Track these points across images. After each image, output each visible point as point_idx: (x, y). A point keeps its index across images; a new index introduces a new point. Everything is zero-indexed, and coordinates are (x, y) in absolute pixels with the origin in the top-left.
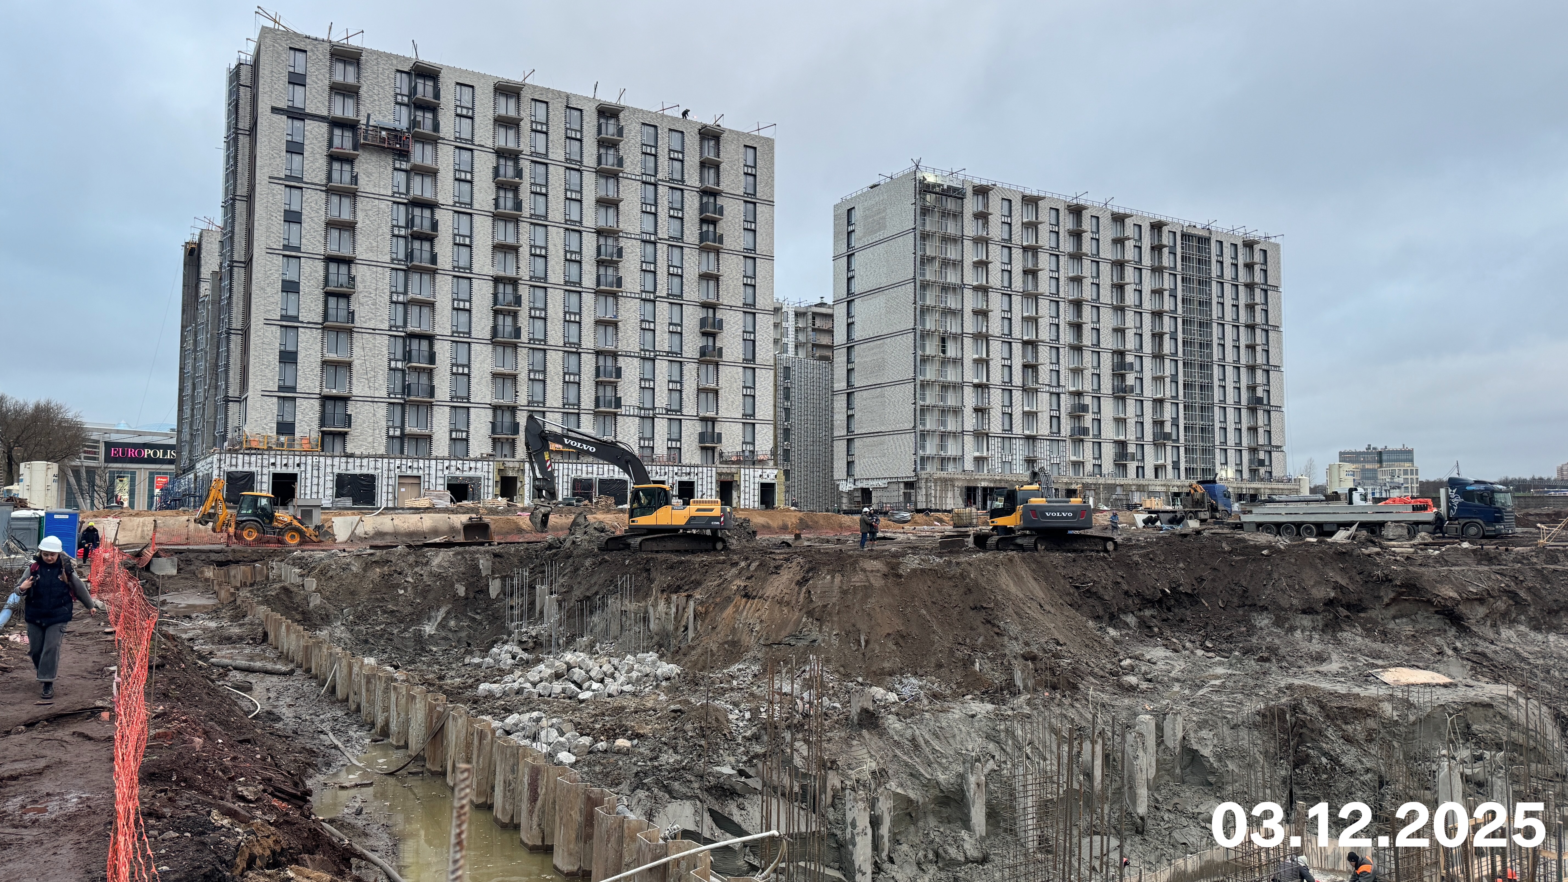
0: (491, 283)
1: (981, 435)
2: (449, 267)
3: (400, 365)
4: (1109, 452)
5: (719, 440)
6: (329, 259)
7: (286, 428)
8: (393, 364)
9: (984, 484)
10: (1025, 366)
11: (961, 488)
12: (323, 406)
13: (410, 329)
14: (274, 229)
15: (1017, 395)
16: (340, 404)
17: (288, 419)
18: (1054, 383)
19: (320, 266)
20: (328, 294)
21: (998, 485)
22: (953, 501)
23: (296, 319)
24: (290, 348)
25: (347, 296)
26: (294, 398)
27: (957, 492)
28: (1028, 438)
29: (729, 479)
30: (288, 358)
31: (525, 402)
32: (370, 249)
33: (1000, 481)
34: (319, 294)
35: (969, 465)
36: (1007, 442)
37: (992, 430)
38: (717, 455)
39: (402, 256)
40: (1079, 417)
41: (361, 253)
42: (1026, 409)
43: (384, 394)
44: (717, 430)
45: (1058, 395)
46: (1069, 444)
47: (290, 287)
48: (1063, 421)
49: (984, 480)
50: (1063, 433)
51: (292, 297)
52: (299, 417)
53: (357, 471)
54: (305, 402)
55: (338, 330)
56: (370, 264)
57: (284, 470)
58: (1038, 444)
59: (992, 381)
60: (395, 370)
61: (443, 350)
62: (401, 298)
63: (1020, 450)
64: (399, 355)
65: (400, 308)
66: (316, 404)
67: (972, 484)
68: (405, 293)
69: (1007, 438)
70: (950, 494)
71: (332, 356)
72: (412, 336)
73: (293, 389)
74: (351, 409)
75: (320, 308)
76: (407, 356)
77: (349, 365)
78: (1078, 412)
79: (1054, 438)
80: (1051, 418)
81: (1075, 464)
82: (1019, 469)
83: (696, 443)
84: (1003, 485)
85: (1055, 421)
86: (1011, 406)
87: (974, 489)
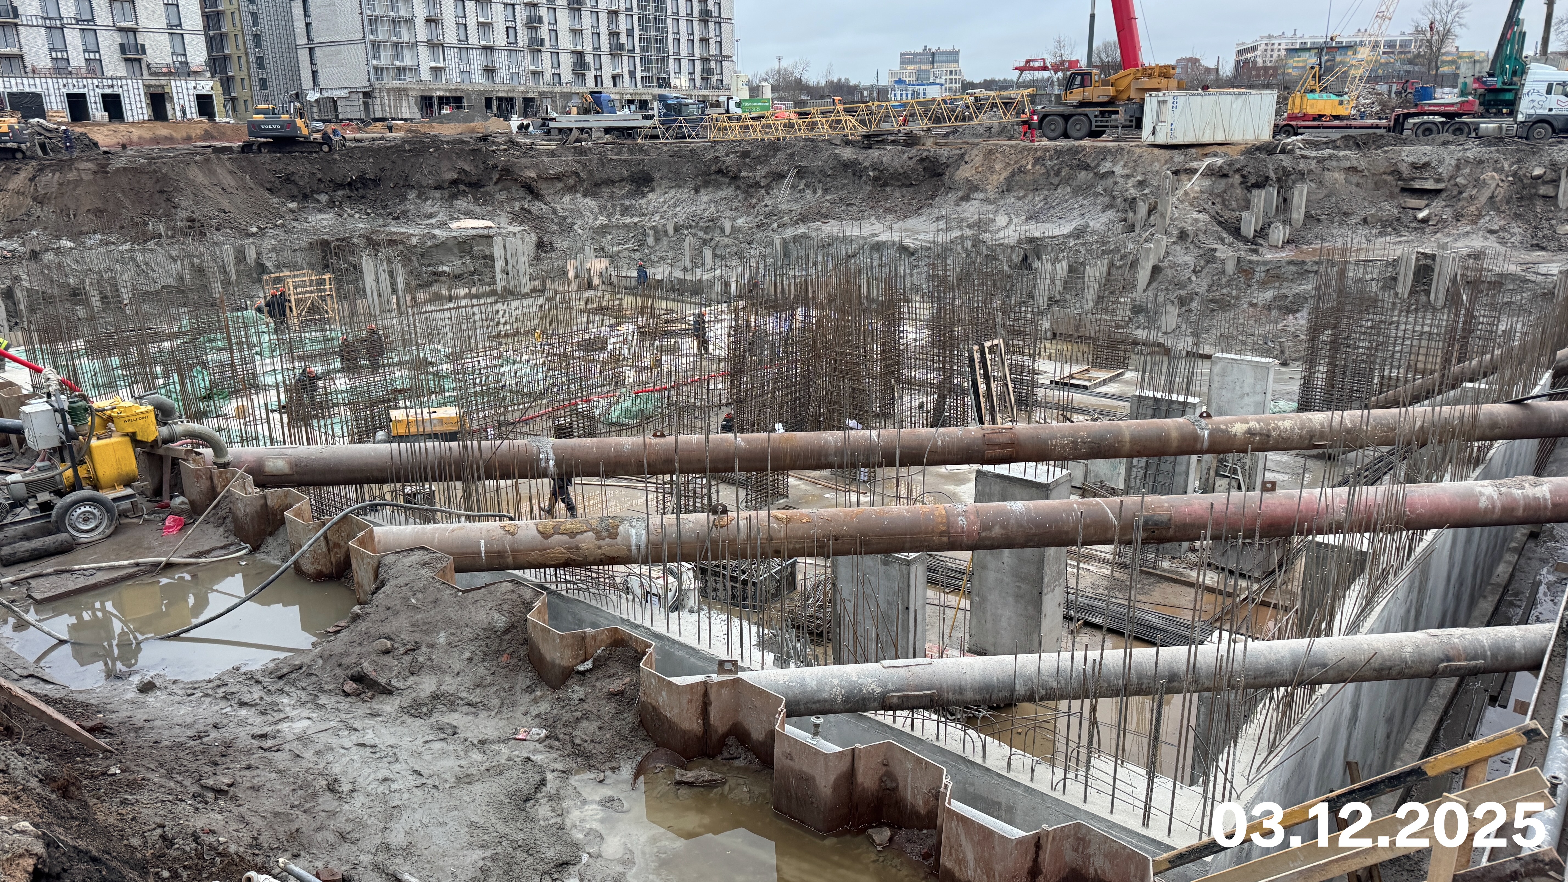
1: (435, 46)
4: (567, 62)
5: (144, 52)
9: (438, 93)
11: (416, 97)
15: (470, 6)
21: (454, 94)
22: (409, 110)
27: (412, 101)
28: (485, 48)
29: (159, 91)
33: (456, 90)
35: (425, 75)
36: (464, 52)
37: (447, 40)
38: (144, 66)
40: (536, 28)
42: (481, 19)
44: (140, 42)
45: (513, 5)
46: (528, 55)
48: (519, 32)
49: (439, 89)
50: (520, 44)
58: (496, 54)
63: (477, 61)
67: (427, 94)
69: (463, 48)
70: (404, 104)
78: (534, 23)
79: (512, 49)
80: (507, 28)
81: (534, 73)
82: (478, 78)
83: (117, 55)
84: (459, 94)
85: (511, 32)
86: (465, 16)
87: (430, 98)
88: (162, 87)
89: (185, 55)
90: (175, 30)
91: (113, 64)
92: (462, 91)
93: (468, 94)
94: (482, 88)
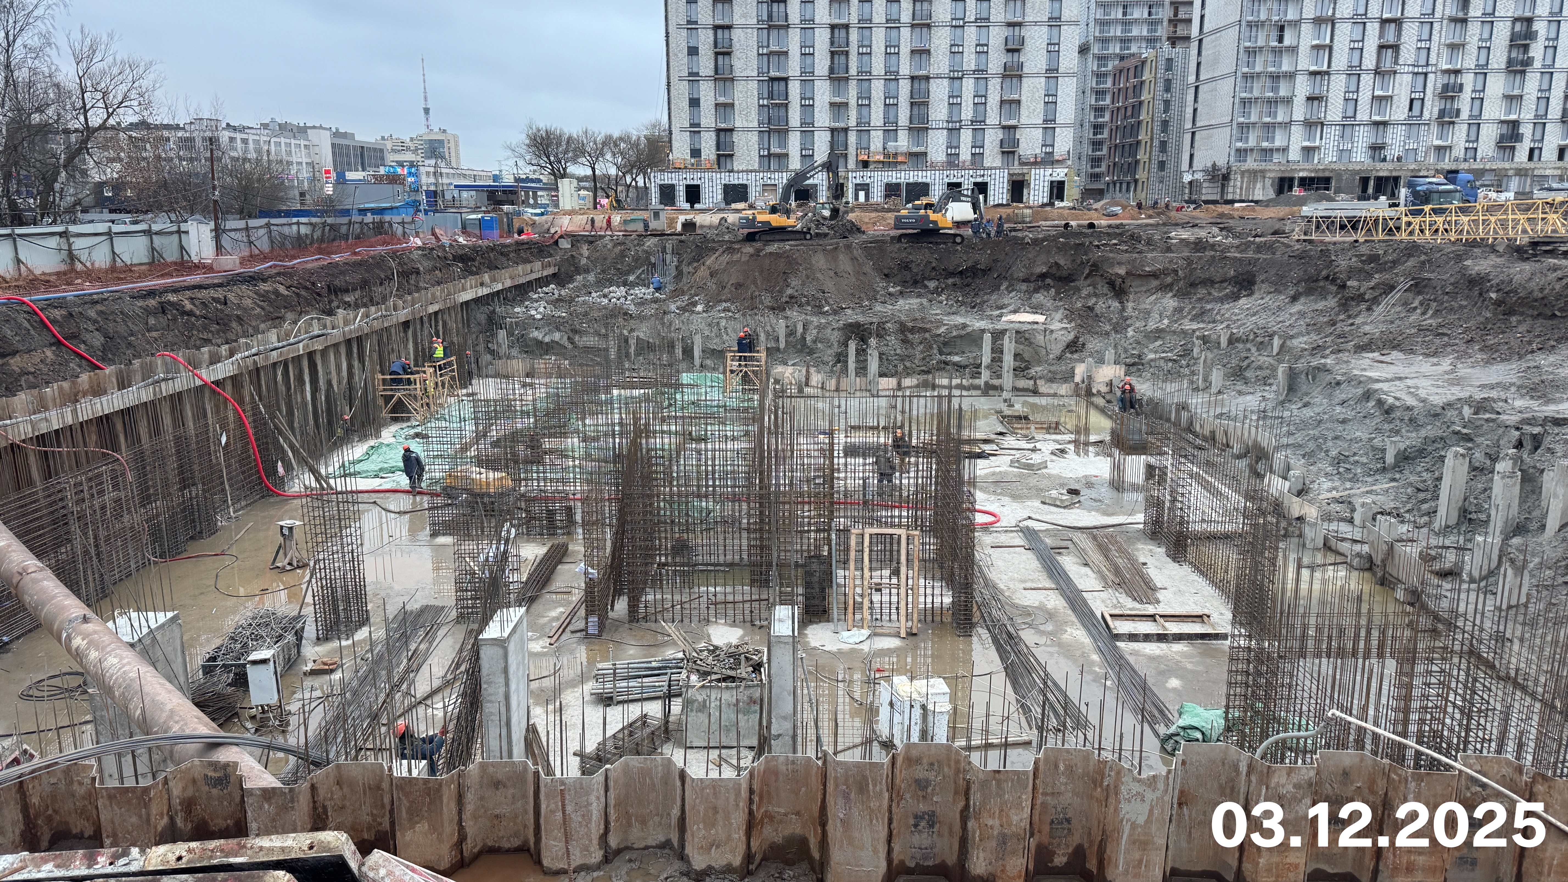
0: (829, 30)
1: (1313, 125)
2: (797, 21)
3: (765, 102)
4: (1489, 134)
5: (1019, 146)
6: (716, 28)
7: (696, 153)
8: (761, 102)
9: (1301, 174)
10: (1381, 47)
12: (718, 136)
13: (773, 74)
14: (680, 10)
15: (1367, 80)
16: (728, 134)
17: (697, 147)
18: (1422, 62)
19: (711, 33)
20: (717, 54)
21: (1321, 175)
22: (1263, 191)
23: (697, 74)
24: (695, 96)
25: (729, 54)
26: (699, 132)
27: (1268, 182)
28: (1377, 124)
29: (1020, 178)
30: (694, 103)
31: (855, 124)
32: (744, 16)
33: (1324, 170)
34: (711, 54)
35: (1294, 154)
36: (1348, 130)
37: (1329, 118)
38: (1016, 157)
39: (765, 18)
40: (1453, 98)
41: (737, 20)
42: (1378, 93)
43: (756, 124)
44: (1017, 136)
45: (1426, 74)
46: (1435, 128)
47: (693, 51)
48: (1428, 103)
49: (1303, 170)
50: (1426, 115)
51: (695, 58)
52: (703, 144)
53: (736, 182)
54: (706, 134)
55: (725, 80)
56: (744, 27)
57: (692, 183)
58: (1390, 129)
59: (1334, 67)
60: (763, 106)
61: (795, 89)
62: (765, 51)
63: (1363, 138)
64: (766, 95)
65: (765, 58)
66: (713, 135)
67: (1287, 175)
68: (768, 46)
69: (1348, 124)
70: (1259, 185)
71: (721, 100)
72: (773, 80)
73: (698, 125)
74: (736, 137)
75: (712, 65)
76: (771, 96)
77: (732, 105)
78: (1450, 92)
79: (1413, 122)
80: (1412, 101)
81: (1439, 149)
82: (1360, 157)
83: (997, 149)
84: (1327, 174)
85: (1417, 105)
86: (1357, 91)
87: (1291, 180)
88: (1023, 175)
89: (1053, 146)
90: (1049, 125)
91: (992, 157)
92: (1333, 170)
93: (1339, 174)
94: (1358, 168)
